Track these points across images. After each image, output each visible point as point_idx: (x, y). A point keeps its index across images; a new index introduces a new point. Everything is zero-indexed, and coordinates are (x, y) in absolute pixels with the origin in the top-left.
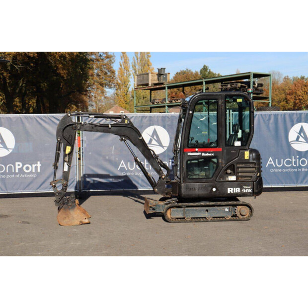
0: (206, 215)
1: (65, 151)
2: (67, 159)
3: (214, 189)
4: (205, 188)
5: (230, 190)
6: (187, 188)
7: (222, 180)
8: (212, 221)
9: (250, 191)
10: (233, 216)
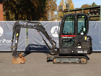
0: (69, 61)
1: (16, 35)
2: (17, 38)
3: (72, 51)
4: (69, 51)
5: (79, 52)
6: (62, 51)
7: (75, 48)
8: (71, 64)
9: (87, 52)
10: (80, 62)
